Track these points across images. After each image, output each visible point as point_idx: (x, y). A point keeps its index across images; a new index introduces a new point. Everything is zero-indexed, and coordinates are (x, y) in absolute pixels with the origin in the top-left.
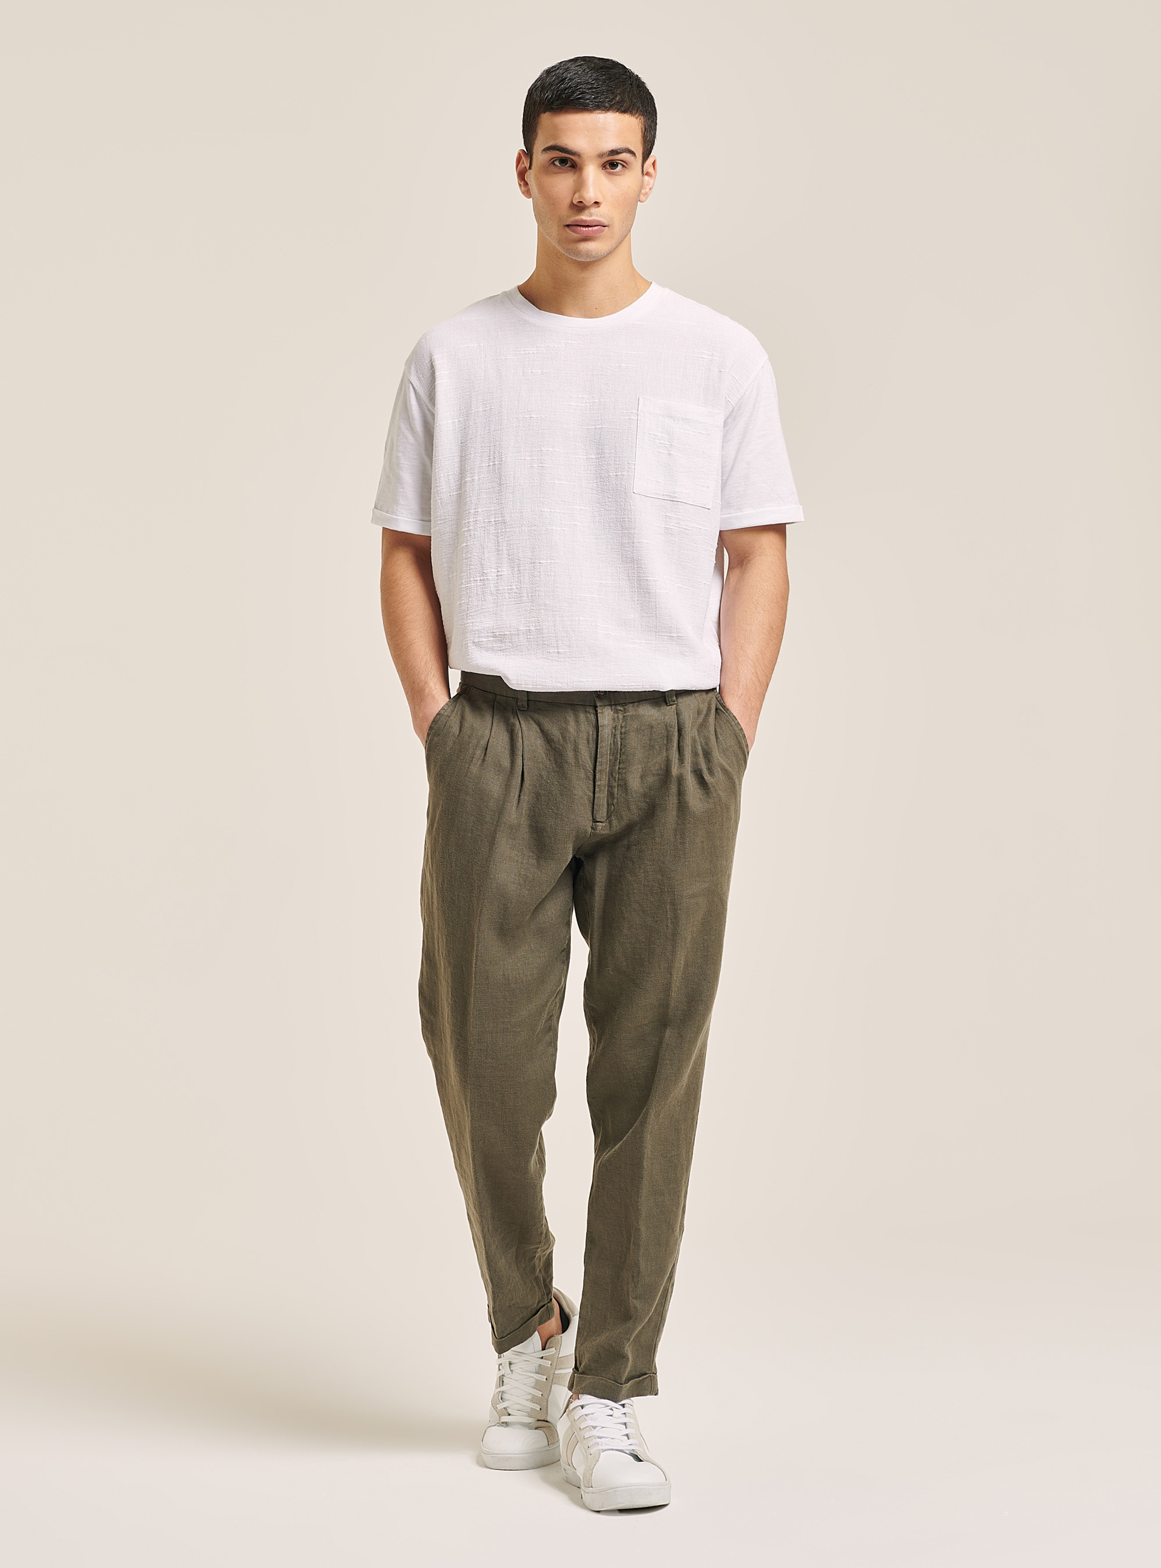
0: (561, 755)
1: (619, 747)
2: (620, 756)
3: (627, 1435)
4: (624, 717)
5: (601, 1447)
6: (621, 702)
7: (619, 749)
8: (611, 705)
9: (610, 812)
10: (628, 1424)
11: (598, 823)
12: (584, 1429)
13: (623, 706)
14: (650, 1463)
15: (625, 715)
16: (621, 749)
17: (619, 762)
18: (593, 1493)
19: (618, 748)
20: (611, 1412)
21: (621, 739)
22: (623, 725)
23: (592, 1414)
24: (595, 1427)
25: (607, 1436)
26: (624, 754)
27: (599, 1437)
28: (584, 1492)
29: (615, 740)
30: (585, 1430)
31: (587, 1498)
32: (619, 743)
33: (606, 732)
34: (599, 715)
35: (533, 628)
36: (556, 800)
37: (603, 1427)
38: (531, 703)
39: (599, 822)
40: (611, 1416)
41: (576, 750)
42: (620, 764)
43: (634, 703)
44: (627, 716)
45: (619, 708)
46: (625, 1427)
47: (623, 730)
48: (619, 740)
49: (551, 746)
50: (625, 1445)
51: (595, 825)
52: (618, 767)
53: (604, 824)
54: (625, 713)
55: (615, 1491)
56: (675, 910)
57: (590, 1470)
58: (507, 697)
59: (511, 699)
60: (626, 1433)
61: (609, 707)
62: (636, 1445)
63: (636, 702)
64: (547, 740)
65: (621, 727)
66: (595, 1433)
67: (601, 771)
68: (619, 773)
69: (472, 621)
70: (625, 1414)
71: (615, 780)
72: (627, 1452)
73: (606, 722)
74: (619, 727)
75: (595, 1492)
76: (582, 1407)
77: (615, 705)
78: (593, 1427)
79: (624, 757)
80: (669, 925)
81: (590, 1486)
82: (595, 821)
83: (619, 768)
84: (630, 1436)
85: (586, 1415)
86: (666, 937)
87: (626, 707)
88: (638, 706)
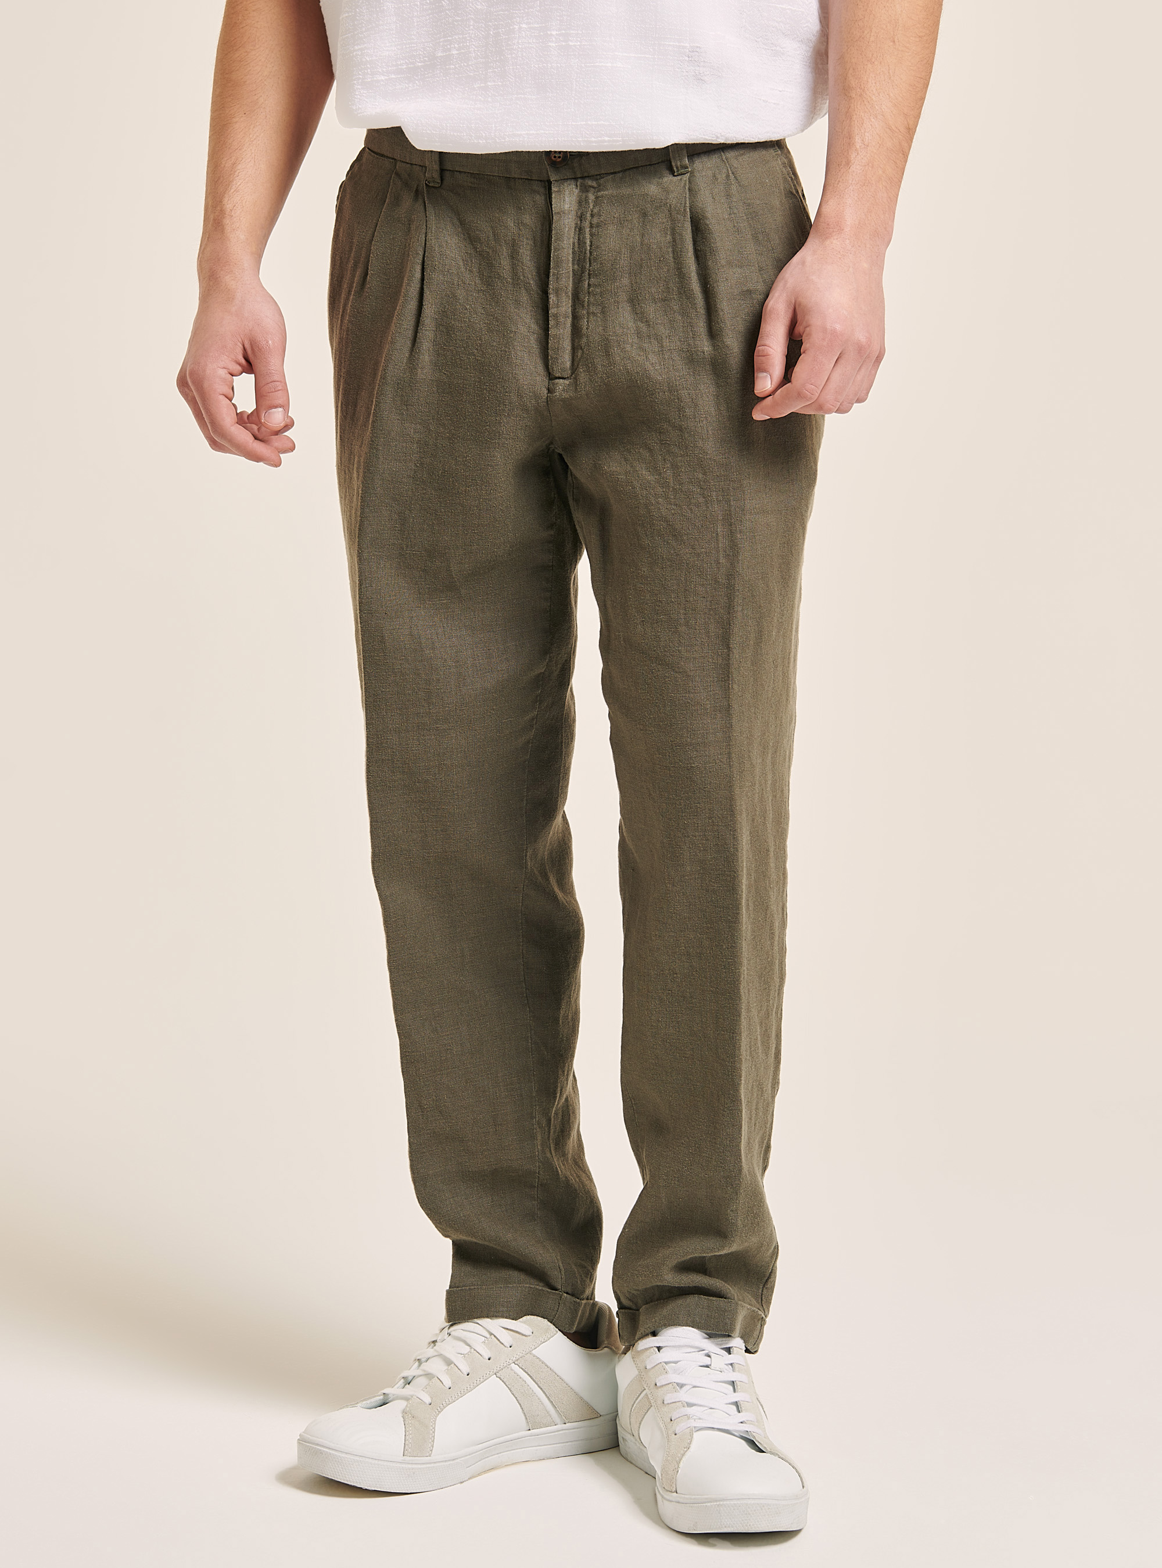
0: (490, 265)
1: (588, 248)
2: (590, 264)
3: (736, 1404)
4: (597, 198)
5: (693, 1423)
6: (593, 172)
7: (588, 252)
8: (576, 179)
9: (577, 360)
10: (738, 1385)
11: (557, 381)
12: (662, 1386)
13: (597, 180)
14: (777, 1457)
15: (600, 194)
16: (591, 253)
17: (589, 275)
18: (679, 1502)
19: (586, 250)
20: (707, 1361)
21: (591, 235)
22: (595, 211)
23: (676, 1362)
24: (681, 1386)
25: (702, 1404)
26: (595, 260)
27: (690, 1405)
28: (663, 1497)
29: (581, 237)
30: (665, 1388)
31: (667, 1508)
32: (588, 242)
33: (565, 225)
34: (553, 196)
35: (455, 52)
36: (480, 339)
37: (694, 1387)
38: (447, 174)
39: (559, 378)
40: (707, 1366)
41: (514, 256)
42: (589, 278)
43: (615, 173)
44: (602, 196)
45: (590, 183)
46: (731, 1388)
47: (595, 221)
48: (588, 236)
49: (475, 248)
50: (733, 1421)
51: (553, 384)
52: (587, 283)
53: (567, 382)
54: (599, 191)
55: (718, 1505)
56: (732, 533)
57: (674, 1461)
58: (412, 164)
59: (418, 168)
60: (735, 1400)
61: (573, 182)
62: (751, 1422)
63: (619, 172)
64: (470, 238)
65: (592, 216)
66: (683, 1395)
67: (557, 292)
68: (589, 293)
69: (362, 46)
70: (731, 1364)
71: (583, 306)
72: (736, 1434)
73: (567, 207)
74: (588, 215)
75: (681, 1500)
76: (659, 1348)
77: (582, 178)
78: (678, 1384)
79: (596, 266)
80: (722, 560)
81: (674, 1489)
82: (551, 377)
83: (589, 285)
84: (743, 1406)
85: (666, 1363)
86: (716, 582)
87: (602, 181)
88: (621, 178)
